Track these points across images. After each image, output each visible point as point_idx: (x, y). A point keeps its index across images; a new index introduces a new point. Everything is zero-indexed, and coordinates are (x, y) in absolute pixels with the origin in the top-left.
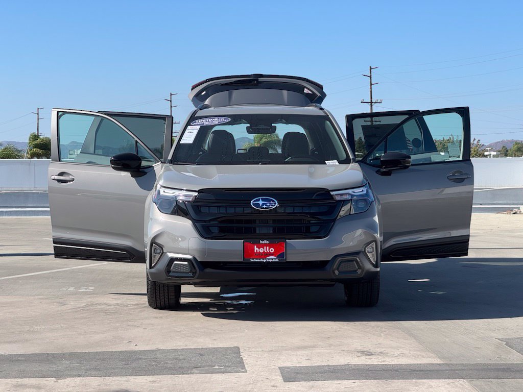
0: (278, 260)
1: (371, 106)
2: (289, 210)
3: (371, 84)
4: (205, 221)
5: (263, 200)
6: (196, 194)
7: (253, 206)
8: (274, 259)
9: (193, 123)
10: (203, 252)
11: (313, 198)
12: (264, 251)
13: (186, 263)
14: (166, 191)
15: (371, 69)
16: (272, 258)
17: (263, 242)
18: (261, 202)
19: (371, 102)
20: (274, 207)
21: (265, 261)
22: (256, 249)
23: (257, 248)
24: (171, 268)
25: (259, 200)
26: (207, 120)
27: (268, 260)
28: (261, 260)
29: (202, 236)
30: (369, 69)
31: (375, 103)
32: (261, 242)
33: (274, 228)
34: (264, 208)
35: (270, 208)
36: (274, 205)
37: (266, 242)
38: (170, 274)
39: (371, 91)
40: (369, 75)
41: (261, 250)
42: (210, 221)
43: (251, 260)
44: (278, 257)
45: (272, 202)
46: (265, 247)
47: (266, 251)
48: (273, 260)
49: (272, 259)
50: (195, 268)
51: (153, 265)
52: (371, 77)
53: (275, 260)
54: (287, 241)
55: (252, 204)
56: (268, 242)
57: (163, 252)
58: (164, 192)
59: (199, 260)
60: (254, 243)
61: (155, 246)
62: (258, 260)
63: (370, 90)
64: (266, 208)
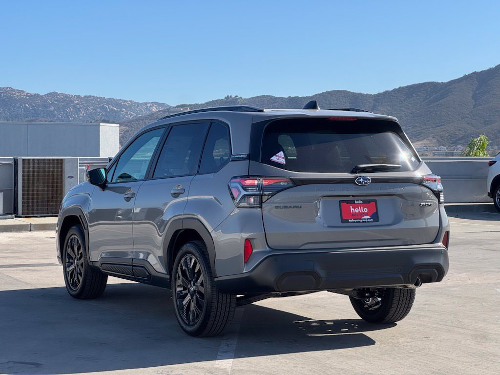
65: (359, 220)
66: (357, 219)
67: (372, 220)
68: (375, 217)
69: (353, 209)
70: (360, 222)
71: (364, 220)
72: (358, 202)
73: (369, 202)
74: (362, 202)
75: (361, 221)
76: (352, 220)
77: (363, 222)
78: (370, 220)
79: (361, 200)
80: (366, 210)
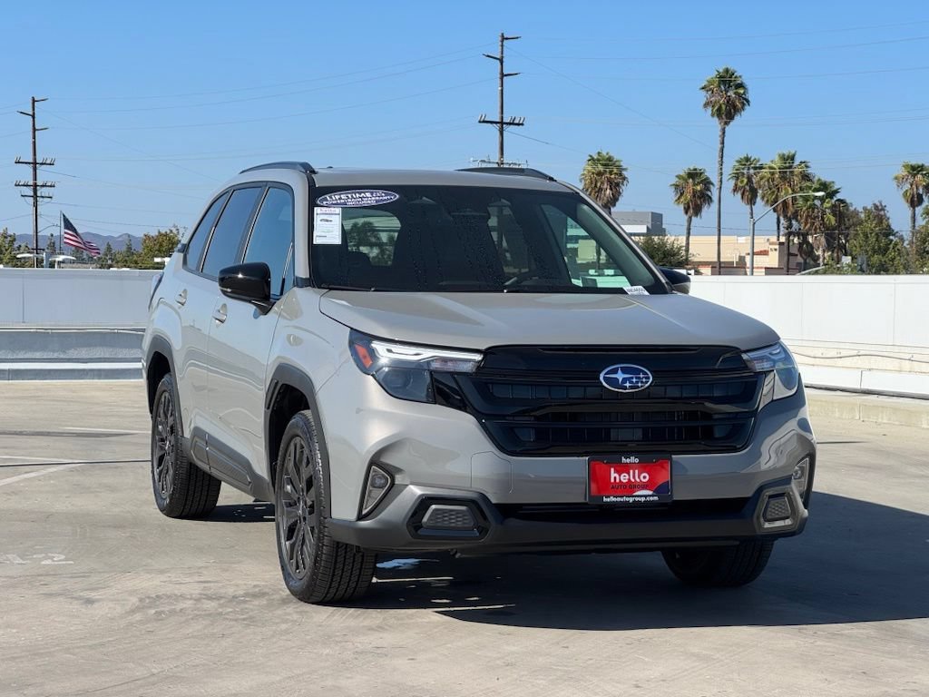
0: (656, 498)
1: (35, 169)
2: (674, 392)
3: (34, 130)
4: (504, 417)
5: (625, 371)
6: (478, 357)
7: (604, 384)
8: (650, 496)
9: (322, 202)
10: (505, 483)
11: (716, 367)
12: (629, 479)
13: (464, 508)
14: (394, 350)
15: (34, 101)
16: (644, 495)
17: (628, 461)
18: (620, 376)
19: (35, 163)
20: (647, 385)
21: (631, 500)
22: (613, 475)
23: (616, 471)
24: (425, 519)
25: (615, 371)
26: (350, 196)
27: (637, 499)
28: (625, 499)
29: (501, 448)
30: (31, 101)
31: (42, 164)
32: (623, 459)
33: (645, 431)
34: (625, 388)
35: (638, 387)
36: (646, 382)
37: (633, 460)
38: (419, 532)
39: (34, 143)
40: (31, 113)
41: (624, 478)
42: (513, 415)
43: (605, 499)
44: (657, 491)
45: (641, 376)
46: (631, 472)
47: (633, 480)
48: (648, 499)
49: (646, 496)
50: (485, 518)
51: (364, 512)
52: (33, 117)
53: (651, 499)
54: (673, 456)
55: (601, 378)
56: (637, 460)
57: (393, 484)
58: (389, 351)
59: (494, 501)
60: (610, 464)
61: (375, 471)
62: (619, 499)
63: (32, 140)
64: (631, 387)
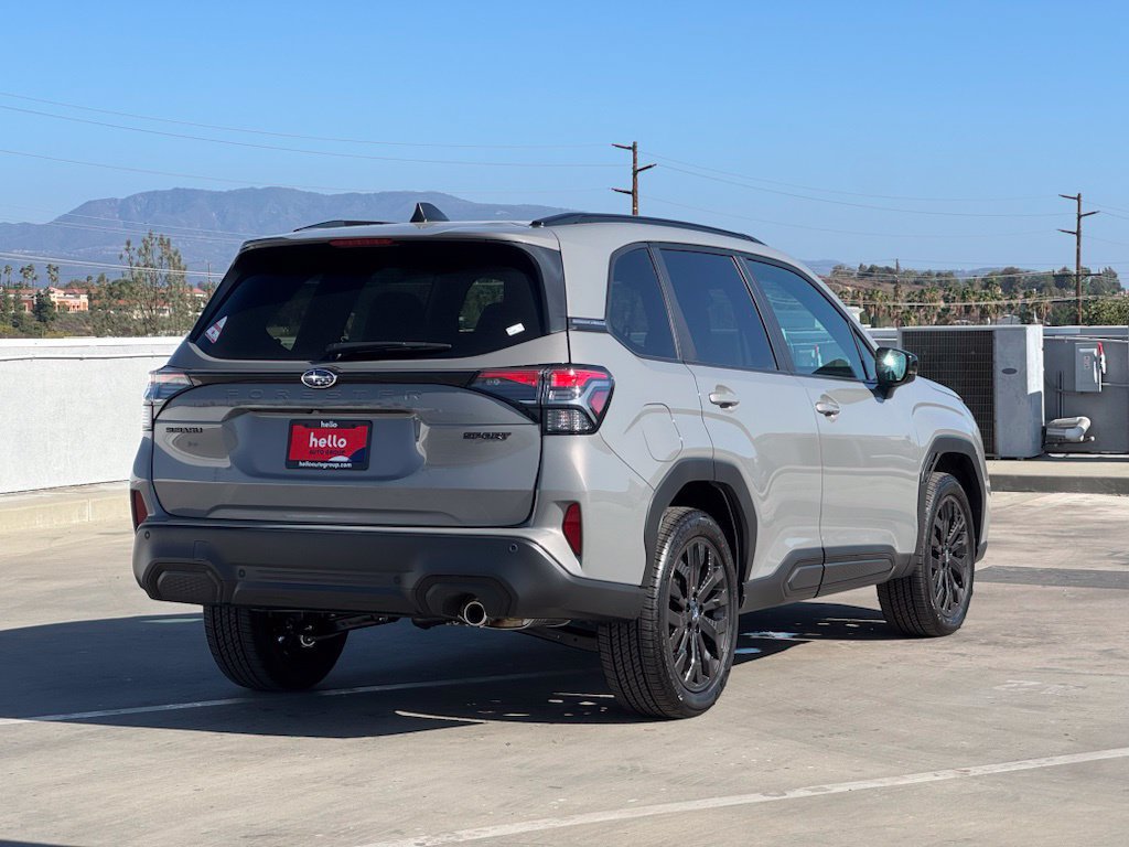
65: (321, 465)
66: (316, 462)
67: (349, 465)
68: (360, 459)
69: (316, 440)
70: (322, 468)
71: (331, 465)
72: (327, 425)
73: (353, 424)
74: (335, 425)
75: (325, 465)
76: (308, 464)
77: (328, 468)
78: (345, 465)
79: (335, 421)
80: (342, 443)
